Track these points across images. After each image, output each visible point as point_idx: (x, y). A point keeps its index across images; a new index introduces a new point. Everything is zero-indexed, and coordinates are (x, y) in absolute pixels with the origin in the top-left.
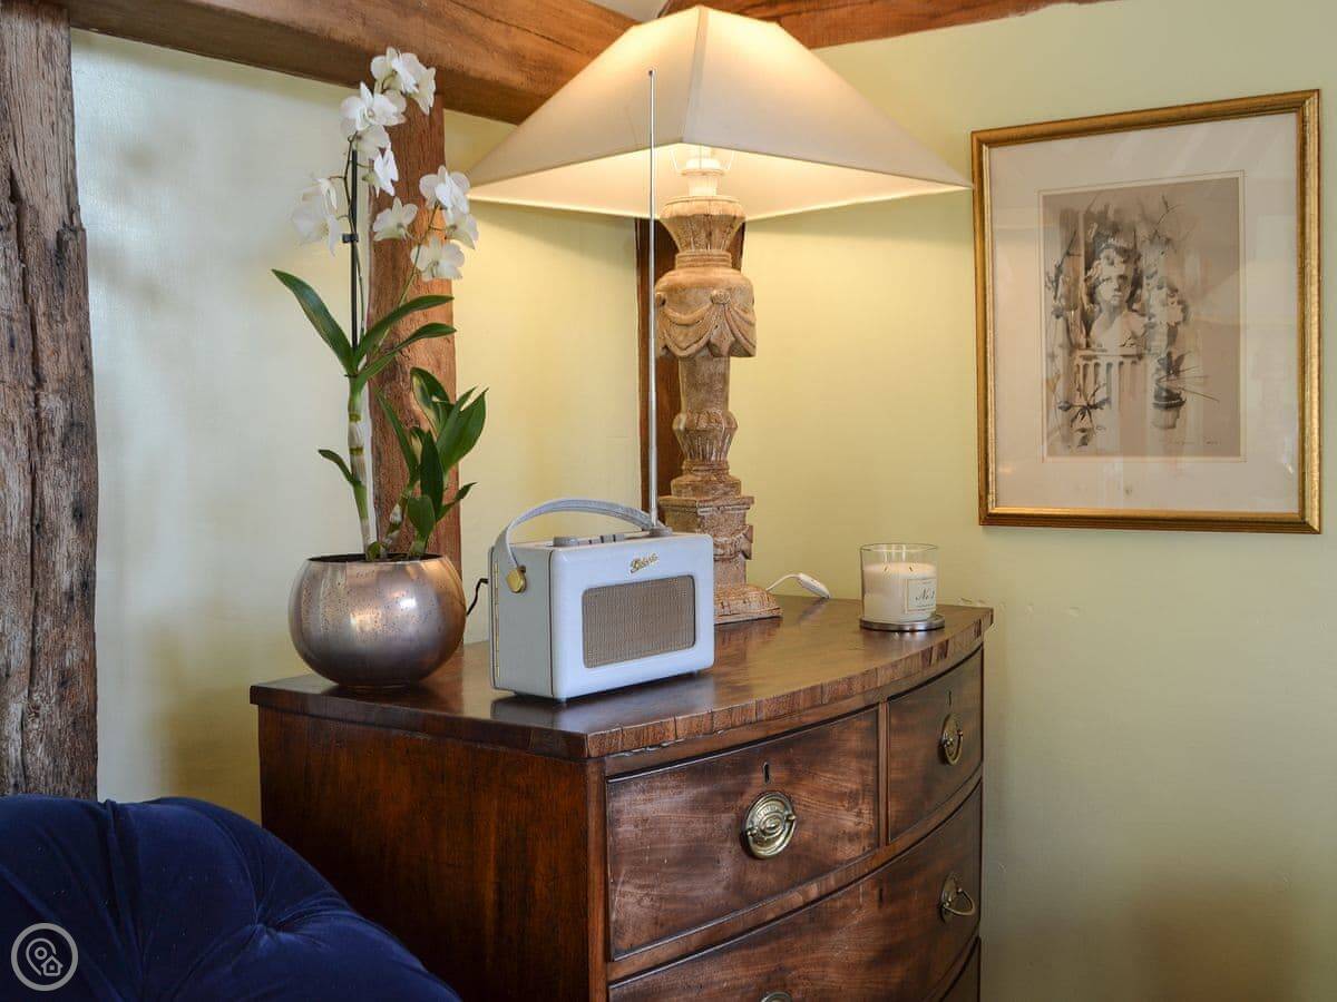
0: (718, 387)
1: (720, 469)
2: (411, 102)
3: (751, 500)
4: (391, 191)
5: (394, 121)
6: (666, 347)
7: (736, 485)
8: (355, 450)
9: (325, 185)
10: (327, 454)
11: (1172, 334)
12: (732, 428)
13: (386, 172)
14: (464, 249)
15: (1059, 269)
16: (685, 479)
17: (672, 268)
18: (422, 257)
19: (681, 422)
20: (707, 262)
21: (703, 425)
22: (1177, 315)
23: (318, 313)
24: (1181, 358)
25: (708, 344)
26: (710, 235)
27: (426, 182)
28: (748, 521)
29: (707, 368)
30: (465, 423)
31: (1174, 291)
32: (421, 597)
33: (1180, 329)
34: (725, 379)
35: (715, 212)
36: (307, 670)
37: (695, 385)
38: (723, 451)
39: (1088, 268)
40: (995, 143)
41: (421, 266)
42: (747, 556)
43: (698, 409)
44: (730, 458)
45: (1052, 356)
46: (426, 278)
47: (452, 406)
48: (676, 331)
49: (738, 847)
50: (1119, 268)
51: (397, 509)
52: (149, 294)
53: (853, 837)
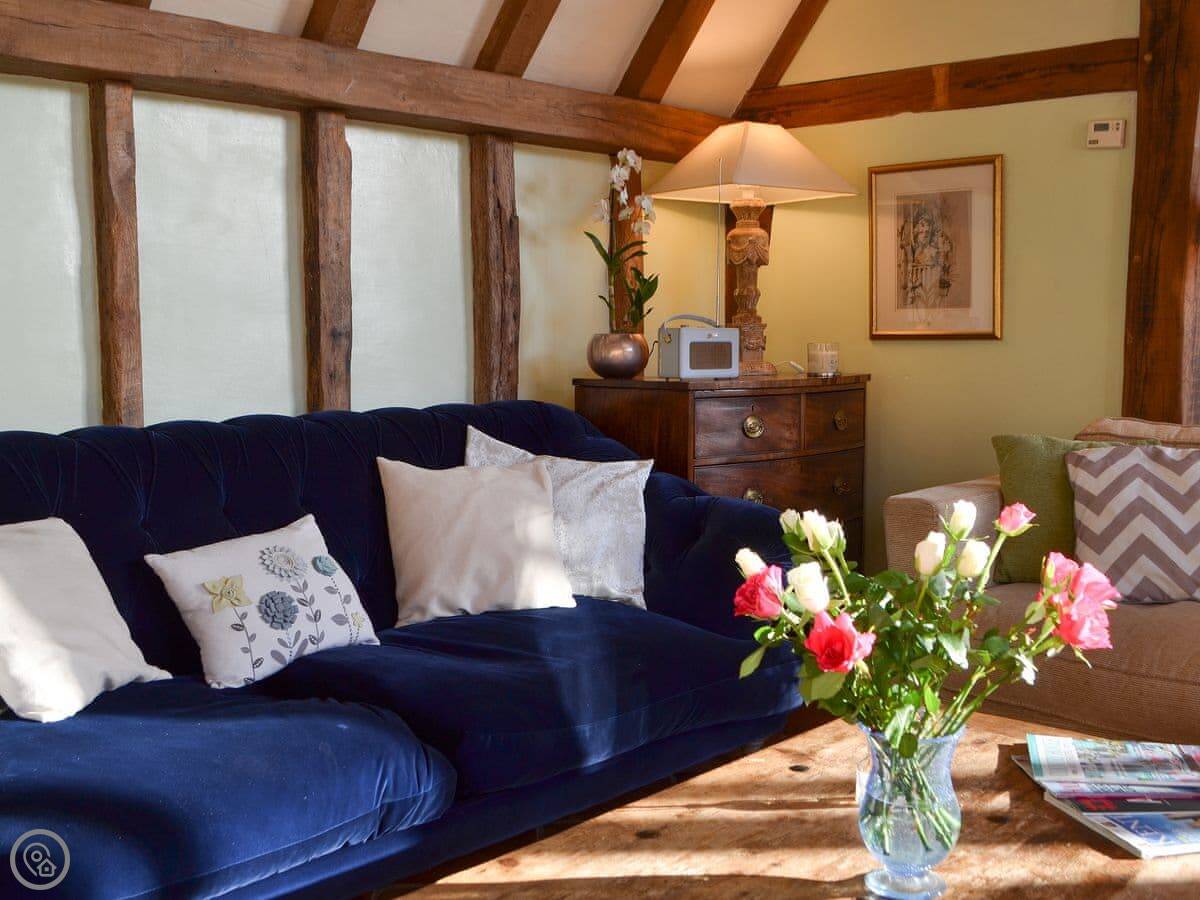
0: (753, 278)
1: (753, 312)
2: (632, 169)
3: (766, 325)
4: (626, 203)
5: (627, 178)
6: (730, 261)
7: (760, 319)
8: (610, 296)
9: (603, 201)
10: (601, 297)
11: (946, 256)
12: (758, 295)
13: (624, 196)
14: (651, 223)
15: (903, 228)
16: (738, 316)
17: (734, 227)
18: (635, 227)
19: (737, 292)
20: (748, 225)
21: (745, 293)
22: (947, 248)
23: (599, 246)
24: (949, 267)
25: (748, 259)
26: (749, 214)
27: (637, 199)
28: (764, 334)
29: (747, 270)
30: (650, 287)
31: (947, 238)
32: (634, 347)
33: (950, 254)
34: (755, 275)
35: (751, 205)
36: (593, 373)
37: (742, 276)
38: (754, 304)
39: (914, 227)
40: (877, 173)
41: (636, 229)
42: (764, 349)
43: (744, 287)
44: (758, 308)
45: (899, 266)
46: (637, 234)
47: (646, 280)
48: (735, 254)
49: (741, 432)
50: (926, 228)
51: (626, 316)
52: (533, 239)
53: (789, 441)
